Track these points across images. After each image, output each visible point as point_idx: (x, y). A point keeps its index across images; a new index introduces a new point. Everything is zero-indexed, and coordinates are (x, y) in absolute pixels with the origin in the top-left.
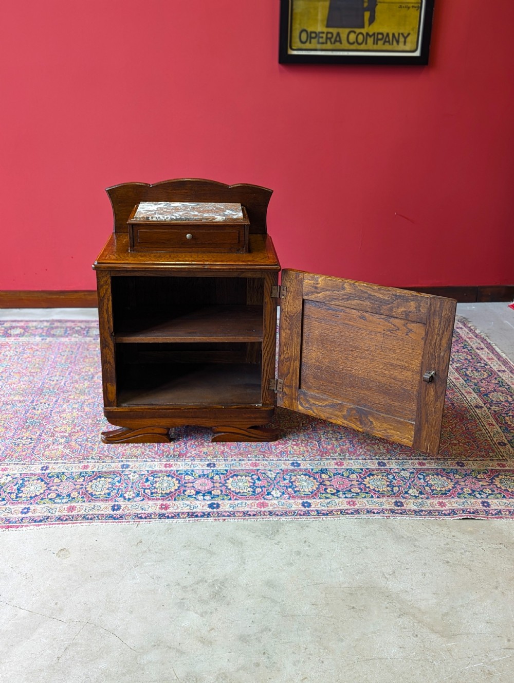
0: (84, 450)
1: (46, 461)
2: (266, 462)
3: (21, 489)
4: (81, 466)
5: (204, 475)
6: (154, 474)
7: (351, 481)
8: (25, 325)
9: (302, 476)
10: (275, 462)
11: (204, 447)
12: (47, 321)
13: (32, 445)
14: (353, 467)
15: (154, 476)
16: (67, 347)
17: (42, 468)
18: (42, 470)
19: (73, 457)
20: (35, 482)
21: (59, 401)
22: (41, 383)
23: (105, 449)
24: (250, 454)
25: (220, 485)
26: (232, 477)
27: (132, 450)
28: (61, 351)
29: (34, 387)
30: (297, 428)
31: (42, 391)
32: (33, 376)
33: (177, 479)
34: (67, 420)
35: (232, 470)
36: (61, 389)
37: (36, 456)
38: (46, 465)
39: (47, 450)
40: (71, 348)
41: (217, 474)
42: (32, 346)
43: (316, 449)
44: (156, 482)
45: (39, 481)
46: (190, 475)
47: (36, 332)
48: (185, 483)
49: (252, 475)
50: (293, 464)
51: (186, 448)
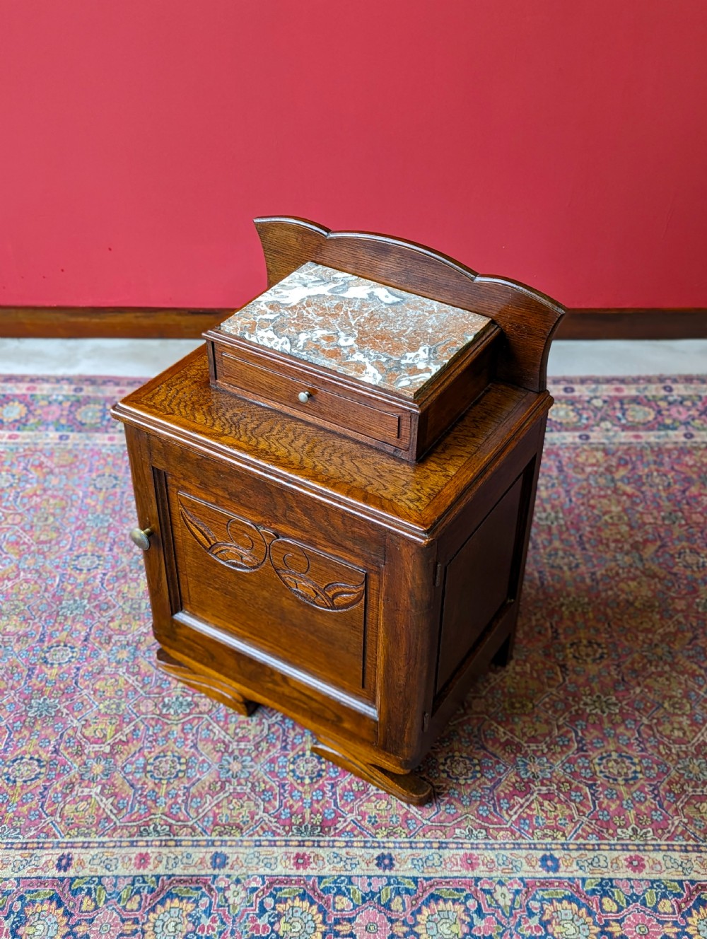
0: (140, 802)
1: (66, 839)
2: (491, 855)
3: (20, 932)
4: (133, 856)
5: (374, 894)
6: (274, 885)
7: (663, 923)
8: (30, 393)
9: (565, 902)
10: (507, 853)
11: (369, 800)
12: (69, 380)
13: (40, 782)
14: (664, 876)
15: (274, 897)
16: (106, 464)
17: (60, 860)
18: (59, 867)
19: (118, 824)
20: (46, 907)
21: (91, 638)
22: (57, 579)
23: (180, 800)
24: (459, 825)
25: (405, 929)
26: (427, 903)
27: (231, 807)
28: (94, 475)
29: (46, 590)
30: (548, 739)
31: (61, 603)
32: (43, 553)
33: (321, 910)
34: (107, 702)
35: (426, 879)
36: (96, 597)
37: (49, 819)
38: (66, 852)
39: (69, 799)
40: (114, 465)
41: (398, 893)
42: (43, 459)
43: (587, 813)
44: (279, 916)
45: (54, 905)
46: (345, 895)
47: (47, 414)
48: (337, 922)
49: (467, 897)
50: (544, 859)
51: (336, 804)
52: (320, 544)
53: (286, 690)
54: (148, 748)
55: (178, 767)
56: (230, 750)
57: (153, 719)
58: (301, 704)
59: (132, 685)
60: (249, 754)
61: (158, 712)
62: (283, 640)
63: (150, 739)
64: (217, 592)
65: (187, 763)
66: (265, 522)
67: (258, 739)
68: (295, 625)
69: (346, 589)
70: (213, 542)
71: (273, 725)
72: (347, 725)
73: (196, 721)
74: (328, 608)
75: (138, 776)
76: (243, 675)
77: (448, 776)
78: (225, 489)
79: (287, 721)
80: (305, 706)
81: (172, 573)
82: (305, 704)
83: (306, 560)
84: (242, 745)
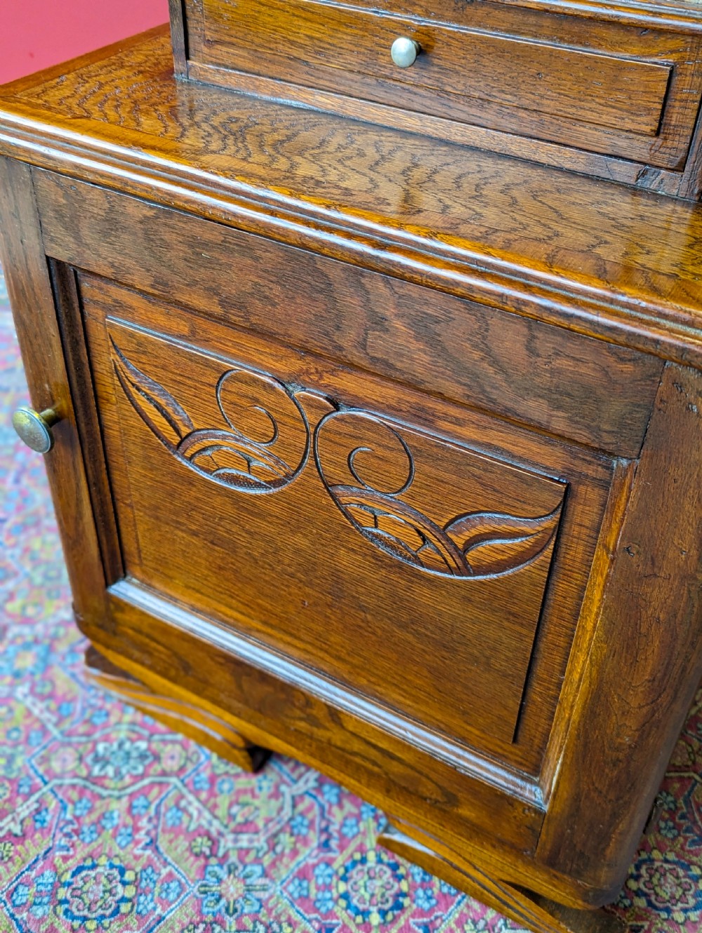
52: (445, 417)
53: (337, 737)
54: (62, 848)
55: (120, 888)
56: (221, 853)
57: (73, 786)
58: (370, 766)
59: (37, 720)
60: (258, 861)
61: (84, 773)
62: (335, 638)
63: (68, 829)
64: (195, 540)
65: (136, 882)
66: (307, 373)
67: (273, 828)
68: (362, 608)
69: (503, 527)
70: (185, 431)
71: (302, 797)
72: (465, 812)
73: (155, 791)
74: (451, 571)
75: (39, 912)
76: (246, 702)
77: (650, 903)
78: (213, 291)
79: (326, 788)
80: (376, 769)
81: (103, 503)
82: (375, 763)
83: (403, 459)
84: (244, 841)
